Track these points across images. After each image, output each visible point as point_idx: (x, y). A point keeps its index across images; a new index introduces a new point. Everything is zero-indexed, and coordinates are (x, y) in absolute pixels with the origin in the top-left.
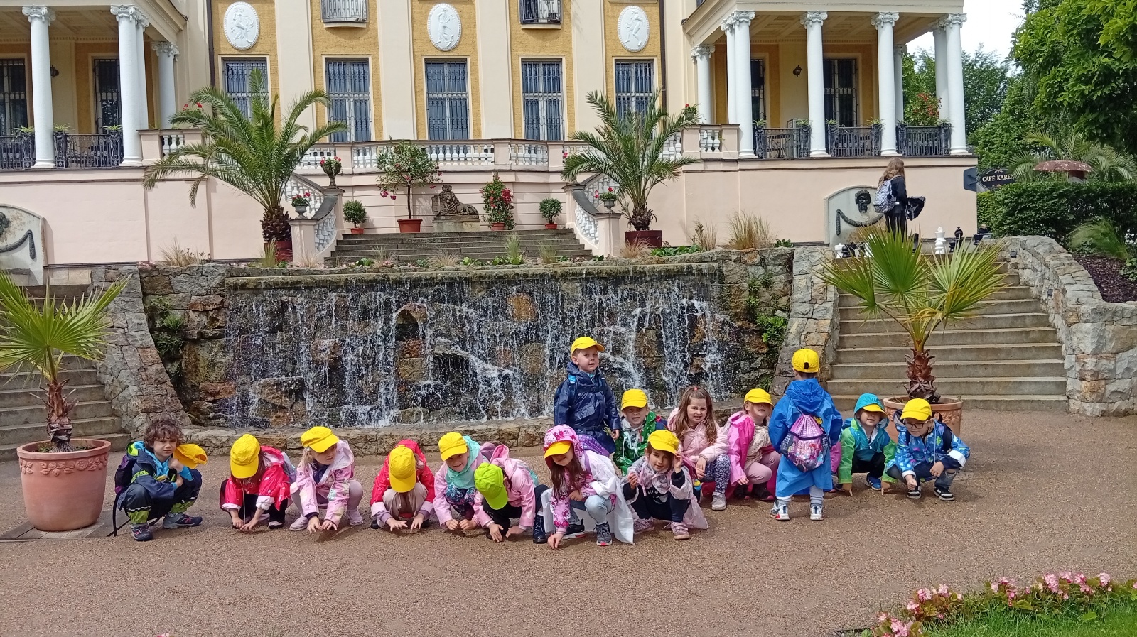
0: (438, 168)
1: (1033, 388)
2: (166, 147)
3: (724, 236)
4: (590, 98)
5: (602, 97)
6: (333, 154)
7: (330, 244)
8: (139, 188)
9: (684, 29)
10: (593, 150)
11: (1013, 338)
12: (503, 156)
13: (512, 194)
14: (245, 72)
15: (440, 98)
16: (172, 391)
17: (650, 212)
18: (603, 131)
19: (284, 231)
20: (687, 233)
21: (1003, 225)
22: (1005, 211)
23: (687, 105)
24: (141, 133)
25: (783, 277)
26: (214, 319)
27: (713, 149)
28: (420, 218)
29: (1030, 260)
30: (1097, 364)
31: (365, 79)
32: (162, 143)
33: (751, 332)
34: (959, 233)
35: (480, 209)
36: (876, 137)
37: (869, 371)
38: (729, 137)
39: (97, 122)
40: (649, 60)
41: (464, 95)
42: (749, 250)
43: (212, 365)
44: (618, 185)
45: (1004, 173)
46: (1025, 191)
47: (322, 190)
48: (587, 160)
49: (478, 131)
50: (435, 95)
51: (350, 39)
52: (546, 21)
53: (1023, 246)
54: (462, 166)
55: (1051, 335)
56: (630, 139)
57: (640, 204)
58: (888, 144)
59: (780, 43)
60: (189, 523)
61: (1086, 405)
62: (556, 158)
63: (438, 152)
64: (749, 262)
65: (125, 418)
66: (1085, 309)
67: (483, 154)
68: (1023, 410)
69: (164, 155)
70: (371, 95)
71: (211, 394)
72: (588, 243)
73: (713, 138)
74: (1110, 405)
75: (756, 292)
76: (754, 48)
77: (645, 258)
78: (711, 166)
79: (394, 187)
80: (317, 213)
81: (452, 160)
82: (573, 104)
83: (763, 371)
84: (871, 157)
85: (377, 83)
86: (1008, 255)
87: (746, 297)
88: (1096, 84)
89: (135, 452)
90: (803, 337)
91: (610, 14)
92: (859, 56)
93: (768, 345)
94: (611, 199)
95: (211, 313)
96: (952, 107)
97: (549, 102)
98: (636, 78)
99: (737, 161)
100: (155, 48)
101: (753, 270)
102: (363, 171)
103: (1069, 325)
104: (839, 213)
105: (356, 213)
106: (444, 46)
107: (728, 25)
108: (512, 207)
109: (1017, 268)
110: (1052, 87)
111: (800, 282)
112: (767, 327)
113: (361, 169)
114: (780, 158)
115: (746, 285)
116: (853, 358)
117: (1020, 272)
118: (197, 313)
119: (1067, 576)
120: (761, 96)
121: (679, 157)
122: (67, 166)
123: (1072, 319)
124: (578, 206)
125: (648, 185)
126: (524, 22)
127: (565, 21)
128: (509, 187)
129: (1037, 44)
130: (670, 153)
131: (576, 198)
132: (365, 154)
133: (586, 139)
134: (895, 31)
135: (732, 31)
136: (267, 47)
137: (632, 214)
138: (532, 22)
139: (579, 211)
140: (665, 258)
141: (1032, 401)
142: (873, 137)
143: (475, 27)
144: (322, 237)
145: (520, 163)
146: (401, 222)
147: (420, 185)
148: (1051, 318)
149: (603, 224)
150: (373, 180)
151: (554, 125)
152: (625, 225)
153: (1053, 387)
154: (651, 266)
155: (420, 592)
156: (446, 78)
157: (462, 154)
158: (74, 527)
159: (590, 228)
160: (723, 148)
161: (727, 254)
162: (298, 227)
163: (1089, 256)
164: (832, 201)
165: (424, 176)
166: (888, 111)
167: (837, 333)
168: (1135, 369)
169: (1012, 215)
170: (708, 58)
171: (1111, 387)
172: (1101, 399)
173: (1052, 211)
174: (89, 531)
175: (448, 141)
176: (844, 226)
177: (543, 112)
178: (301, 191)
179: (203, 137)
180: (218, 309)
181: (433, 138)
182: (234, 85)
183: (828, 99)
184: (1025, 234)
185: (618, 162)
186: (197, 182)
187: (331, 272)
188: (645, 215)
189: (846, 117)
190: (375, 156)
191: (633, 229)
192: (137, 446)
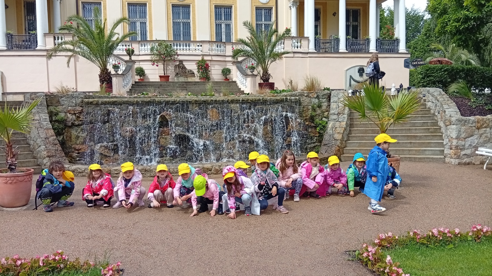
0: (177, 53)
1: (430, 152)
2: (56, 41)
3: (301, 85)
4: (245, 24)
5: (250, 23)
6: (130, 46)
7: (129, 85)
8: (45, 59)
10: (246, 47)
11: (422, 131)
12: (206, 48)
13: (209, 65)
14: (92, 8)
15: (178, 22)
16: (60, 148)
17: (269, 74)
18: (250, 38)
19: (109, 79)
20: (285, 84)
21: (420, 83)
22: (421, 77)
23: (287, 28)
24: (45, 35)
25: (326, 104)
26: (78, 117)
27: (297, 47)
28: (169, 75)
29: (431, 98)
30: (457, 143)
31: (145, 13)
32: (55, 39)
33: (312, 127)
34: (401, 86)
35: (196, 72)
36: (367, 44)
37: (361, 144)
38: (304, 42)
39: (25, 29)
40: (270, 7)
41: (189, 21)
42: (312, 91)
43: (78, 137)
44: (256, 62)
45: (421, 61)
46: (430, 68)
47: (126, 62)
48: (243, 51)
49: (195, 37)
50: (176, 21)
53: (428, 92)
54: (188, 52)
55: (439, 130)
56: (261, 42)
57: (266, 71)
58: (373, 47)
59: (327, 2)
60: (68, 204)
61: (452, 160)
62: (229, 50)
63: (177, 46)
64: (312, 97)
65: (39, 160)
66: (453, 119)
67: (197, 47)
68: (425, 162)
69: (55, 45)
70: (148, 20)
71: (77, 150)
72: (243, 88)
73: (298, 43)
74: (462, 160)
75: (314, 110)
76: (316, 3)
77: (267, 94)
78: (297, 55)
79: (158, 61)
80: (123, 72)
81: (183, 49)
82: (237, 26)
83: (316, 144)
84: (365, 53)
85: (150, 14)
86: (422, 96)
87: (310, 112)
88: (462, 23)
89: (44, 174)
90: (334, 129)
92: (361, 8)
93: (319, 133)
94: (253, 68)
95: (77, 115)
96: (400, 32)
97: (226, 25)
98: (265, 15)
99: (308, 53)
101: (313, 100)
102: (144, 54)
103: (447, 126)
104: (351, 77)
105: (141, 72)
108: (210, 71)
109: (425, 101)
110: (443, 24)
111: (333, 106)
112: (319, 125)
113: (143, 52)
114: (326, 52)
115: (310, 107)
116: (355, 139)
117: (427, 103)
118: (71, 114)
119: (442, 229)
120: (319, 25)
121: (283, 51)
122: (12, 49)
123: (448, 124)
124: (238, 71)
125: (269, 63)
128: (208, 62)
129: (437, 5)
130: (279, 49)
131: (238, 68)
132: (145, 46)
133: (242, 42)
137: (262, 75)
139: (238, 73)
140: (276, 94)
141: (430, 158)
142: (366, 44)
144: (126, 83)
145: (213, 52)
146: (160, 77)
147: (169, 60)
148: (439, 123)
149: (249, 79)
150: (148, 58)
151: (228, 35)
152: (259, 80)
153: (438, 152)
154: (270, 98)
155: (169, 234)
156: (181, 13)
157: (188, 47)
158: (18, 206)
159: (243, 81)
160: (302, 47)
161: (302, 93)
162: (115, 78)
163: (456, 97)
164: (347, 72)
165: (171, 56)
166: (373, 33)
167: (348, 128)
168: (473, 145)
169: (424, 79)
170: (296, 7)
171: (463, 153)
172: (459, 157)
173: (441, 77)
174: (25, 208)
175: (182, 41)
176: (353, 82)
177: (223, 30)
178: (116, 62)
179: (73, 37)
180: (80, 113)
181: (175, 40)
182: (87, 14)
183: (347, 27)
184: (429, 87)
185: (256, 52)
186: (70, 57)
187: (130, 98)
188: (268, 76)
189: (355, 35)
190: (149, 47)
191: (262, 82)
192: (45, 171)
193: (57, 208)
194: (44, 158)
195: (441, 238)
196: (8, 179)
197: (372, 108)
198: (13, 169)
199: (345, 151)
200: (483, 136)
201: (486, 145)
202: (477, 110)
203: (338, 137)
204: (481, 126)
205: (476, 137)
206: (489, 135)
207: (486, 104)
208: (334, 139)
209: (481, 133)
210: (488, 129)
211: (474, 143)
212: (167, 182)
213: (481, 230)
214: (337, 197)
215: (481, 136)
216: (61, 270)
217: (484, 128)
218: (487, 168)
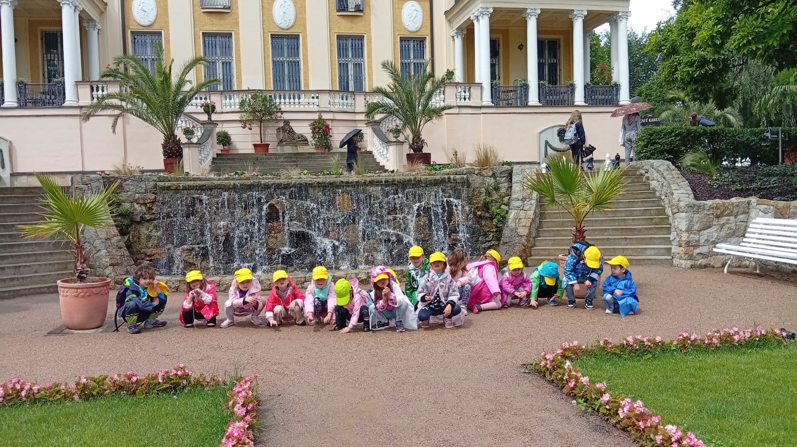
0: (280, 109)
1: (653, 252)
2: (95, 93)
3: (471, 158)
4: (384, 65)
5: (392, 64)
6: (208, 99)
7: (209, 160)
8: (77, 120)
9: (446, 17)
10: (385, 98)
11: (643, 222)
12: (324, 101)
13: (330, 127)
14: (147, 41)
15: (281, 61)
16: (127, 253)
17: (423, 141)
18: (392, 87)
19: (177, 151)
20: (447, 155)
21: (641, 153)
22: (642, 144)
23: (448, 70)
24: (77, 83)
25: (506, 185)
26: (150, 209)
27: (465, 99)
28: (268, 143)
29: (656, 175)
30: (688, 237)
31: (230, 47)
32: (92, 90)
33: (486, 218)
35: (309, 137)
36: (571, 93)
37: (556, 242)
38: (475, 91)
39: (44, 75)
40: (423, 38)
41: (298, 59)
42: (486, 167)
43: (149, 237)
44: (402, 122)
45: (653, 117)
46: (655, 132)
47: (203, 123)
48: (382, 106)
49: (307, 84)
50: (278, 59)
51: (220, 19)
52: (353, 10)
53: (652, 166)
54: (297, 108)
55: (666, 220)
56: (410, 92)
57: (417, 135)
58: (579, 97)
59: (509, 28)
60: (159, 324)
61: (682, 261)
62: (360, 103)
63: (280, 98)
64: (486, 175)
65: (98, 269)
66: (682, 204)
67: (311, 100)
68: (646, 265)
69: (93, 98)
70: (234, 58)
71: (149, 256)
72: (382, 161)
73: (465, 92)
74: (696, 262)
75: (489, 193)
76: (492, 31)
77: (420, 171)
78: (464, 111)
79: (251, 121)
80: (199, 139)
81: (290, 103)
82: (371, 67)
83: (493, 242)
84: (568, 106)
85: (238, 50)
86: (643, 172)
87: (483, 197)
88: (697, 68)
89: (128, 284)
90: (517, 221)
91: (397, 6)
92: (561, 37)
93: (497, 226)
94: (397, 132)
95: (148, 205)
96: (621, 73)
97: (355, 65)
98: (414, 50)
99: (480, 107)
100: (85, 24)
101: (488, 180)
102: (229, 110)
103: (674, 214)
104: (547, 142)
105: (224, 139)
106: (284, 26)
107: (475, 16)
108: (331, 136)
109: (648, 179)
110: (672, 68)
111: (516, 187)
112: (496, 215)
113: (228, 109)
114: (509, 105)
115: (483, 189)
116: (547, 234)
117: (650, 182)
118: (139, 205)
119: (639, 337)
120: (497, 63)
121: (442, 104)
122: (26, 105)
123: (675, 211)
124: (375, 136)
125: (422, 123)
126: (338, 11)
127: (366, 10)
128: (329, 123)
129: (663, 41)
130: (436, 101)
131: (374, 131)
132: (230, 99)
133: (379, 91)
134: (585, 22)
135: (478, 20)
136: (162, 25)
137: (411, 142)
138: (343, 10)
139: (376, 140)
140: (433, 172)
141: (652, 259)
142: (569, 92)
143: (305, 13)
144: (203, 155)
145: (336, 107)
146: (255, 145)
147: (268, 120)
148: (666, 210)
149: (392, 149)
150: (237, 117)
151: (359, 80)
152: (406, 150)
153: (664, 252)
154: (425, 177)
155: (303, 353)
156: (286, 48)
157: (297, 100)
158: (91, 327)
159: (383, 151)
160: (471, 98)
161: (472, 170)
162: (188, 149)
163: (693, 172)
164: (542, 135)
165: (270, 114)
166: (579, 75)
167: (538, 219)
168: (711, 240)
169: (647, 147)
170: (462, 37)
171: (697, 251)
172: (691, 258)
173: (671, 144)
174: (100, 330)
175: (287, 91)
176: (550, 151)
177: (351, 72)
178: (188, 124)
179: (120, 87)
180: (153, 202)
181: (276, 90)
182: (139, 49)
183: (541, 66)
184: (654, 159)
185: (402, 107)
186: (118, 116)
187: (219, 179)
188: (420, 143)
189: (553, 78)
190: (237, 100)
191: (412, 152)
192: (129, 280)
193: (145, 329)
194: (107, 267)
195: (637, 347)
196: (79, 290)
197: (563, 190)
198: (84, 278)
199: (533, 252)
200: (725, 228)
201: (729, 240)
202: (720, 191)
203: (523, 231)
204: (722, 213)
205: (714, 228)
206: (733, 226)
207: (734, 182)
208: (517, 235)
209: (721, 223)
210: (732, 218)
211: (712, 238)
212: (289, 292)
213: (688, 338)
214: (518, 310)
215: (722, 226)
216: (184, 387)
217: (726, 216)
218: (728, 272)
